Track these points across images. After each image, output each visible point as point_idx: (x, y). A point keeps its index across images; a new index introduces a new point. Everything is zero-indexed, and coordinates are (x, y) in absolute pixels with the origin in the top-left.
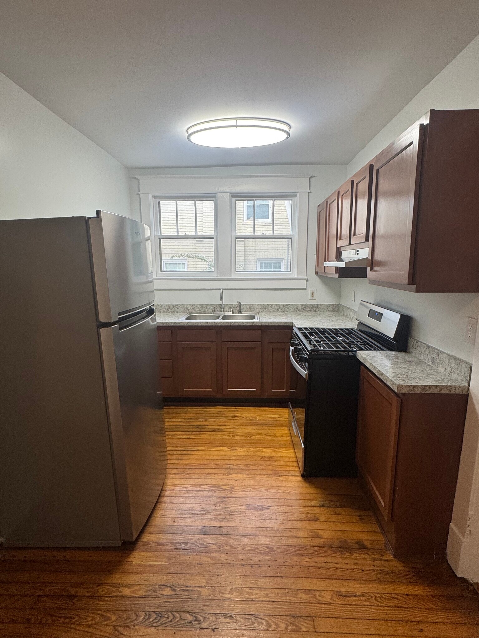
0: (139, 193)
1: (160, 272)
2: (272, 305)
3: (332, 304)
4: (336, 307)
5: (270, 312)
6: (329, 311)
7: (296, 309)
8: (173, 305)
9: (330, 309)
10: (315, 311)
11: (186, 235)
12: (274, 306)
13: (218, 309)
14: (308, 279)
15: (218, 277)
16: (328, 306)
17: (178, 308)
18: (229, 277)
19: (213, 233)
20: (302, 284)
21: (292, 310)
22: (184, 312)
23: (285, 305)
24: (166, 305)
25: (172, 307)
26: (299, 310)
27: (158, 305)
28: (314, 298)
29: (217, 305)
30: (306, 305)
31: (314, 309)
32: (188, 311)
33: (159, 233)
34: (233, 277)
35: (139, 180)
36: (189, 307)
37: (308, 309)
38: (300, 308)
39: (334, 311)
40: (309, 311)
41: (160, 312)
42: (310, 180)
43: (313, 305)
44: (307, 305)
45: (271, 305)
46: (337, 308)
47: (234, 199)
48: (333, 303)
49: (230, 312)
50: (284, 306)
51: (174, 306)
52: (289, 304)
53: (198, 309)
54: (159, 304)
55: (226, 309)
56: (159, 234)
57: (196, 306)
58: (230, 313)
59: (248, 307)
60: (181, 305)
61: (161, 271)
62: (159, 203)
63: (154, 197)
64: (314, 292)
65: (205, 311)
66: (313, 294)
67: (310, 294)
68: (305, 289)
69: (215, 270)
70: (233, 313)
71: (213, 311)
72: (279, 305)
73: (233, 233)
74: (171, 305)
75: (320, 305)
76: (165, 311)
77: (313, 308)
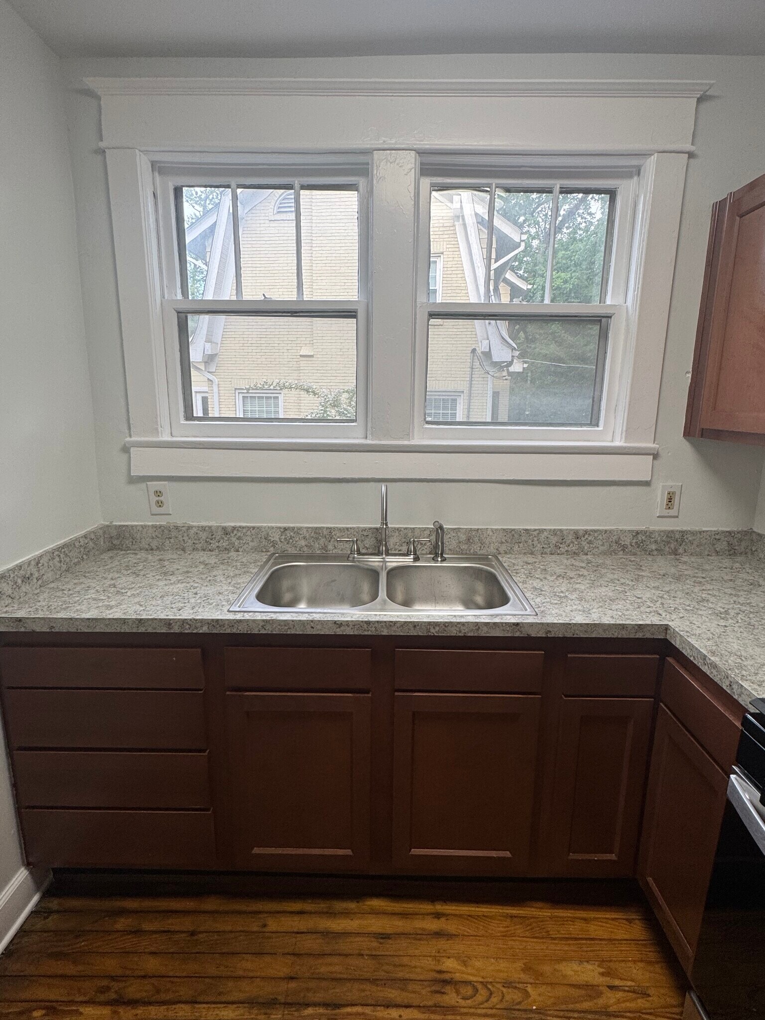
0: (102, 145)
1: (183, 422)
2: (541, 531)
3: (729, 532)
4: (740, 540)
5: (532, 553)
6: (717, 552)
7: (615, 547)
8: (224, 528)
9: (722, 546)
10: (675, 552)
11: (266, 301)
12: (546, 534)
13: (369, 542)
14: (660, 451)
15: (369, 442)
16: (716, 537)
17: (239, 538)
18: (406, 443)
19: (356, 298)
20: (640, 468)
21: (601, 548)
22: (258, 550)
23: (581, 533)
24: (203, 529)
25: (220, 533)
26: (624, 548)
27: (177, 528)
28: (672, 512)
29: (364, 530)
30: (646, 532)
31: (672, 546)
32: (274, 546)
33: (179, 291)
34: (416, 441)
35: (99, 98)
36: (276, 537)
37: (654, 547)
38: (628, 542)
39: (735, 554)
40: (655, 553)
41: (184, 550)
42: (697, 108)
43: (669, 534)
44: (648, 534)
45: (535, 533)
46: (743, 544)
47: (426, 182)
48: (728, 529)
49: (407, 555)
50: (577, 535)
51: (226, 531)
52: (595, 531)
53: (303, 543)
54: (179, 523)
55: (393, 542)
56: (179, 297)
57: (297, 531)
58: (408, 560)
59: (463, 537)
60: (249, 528)
61: (189, 416)
62: (178, 192)
63: (158, 168)
64: (674, 493)
65: (325, 548)
66: (670, 500)
67: (660, 498)
68: (647, 484)
69: (361, 418)
70: (416, 559)
71: (352, 552)
72: (561, 530)
73: (422, 299)
74: (218, 527)
75: (693, 533)
76: (199, 546)
77: (669, 543)
